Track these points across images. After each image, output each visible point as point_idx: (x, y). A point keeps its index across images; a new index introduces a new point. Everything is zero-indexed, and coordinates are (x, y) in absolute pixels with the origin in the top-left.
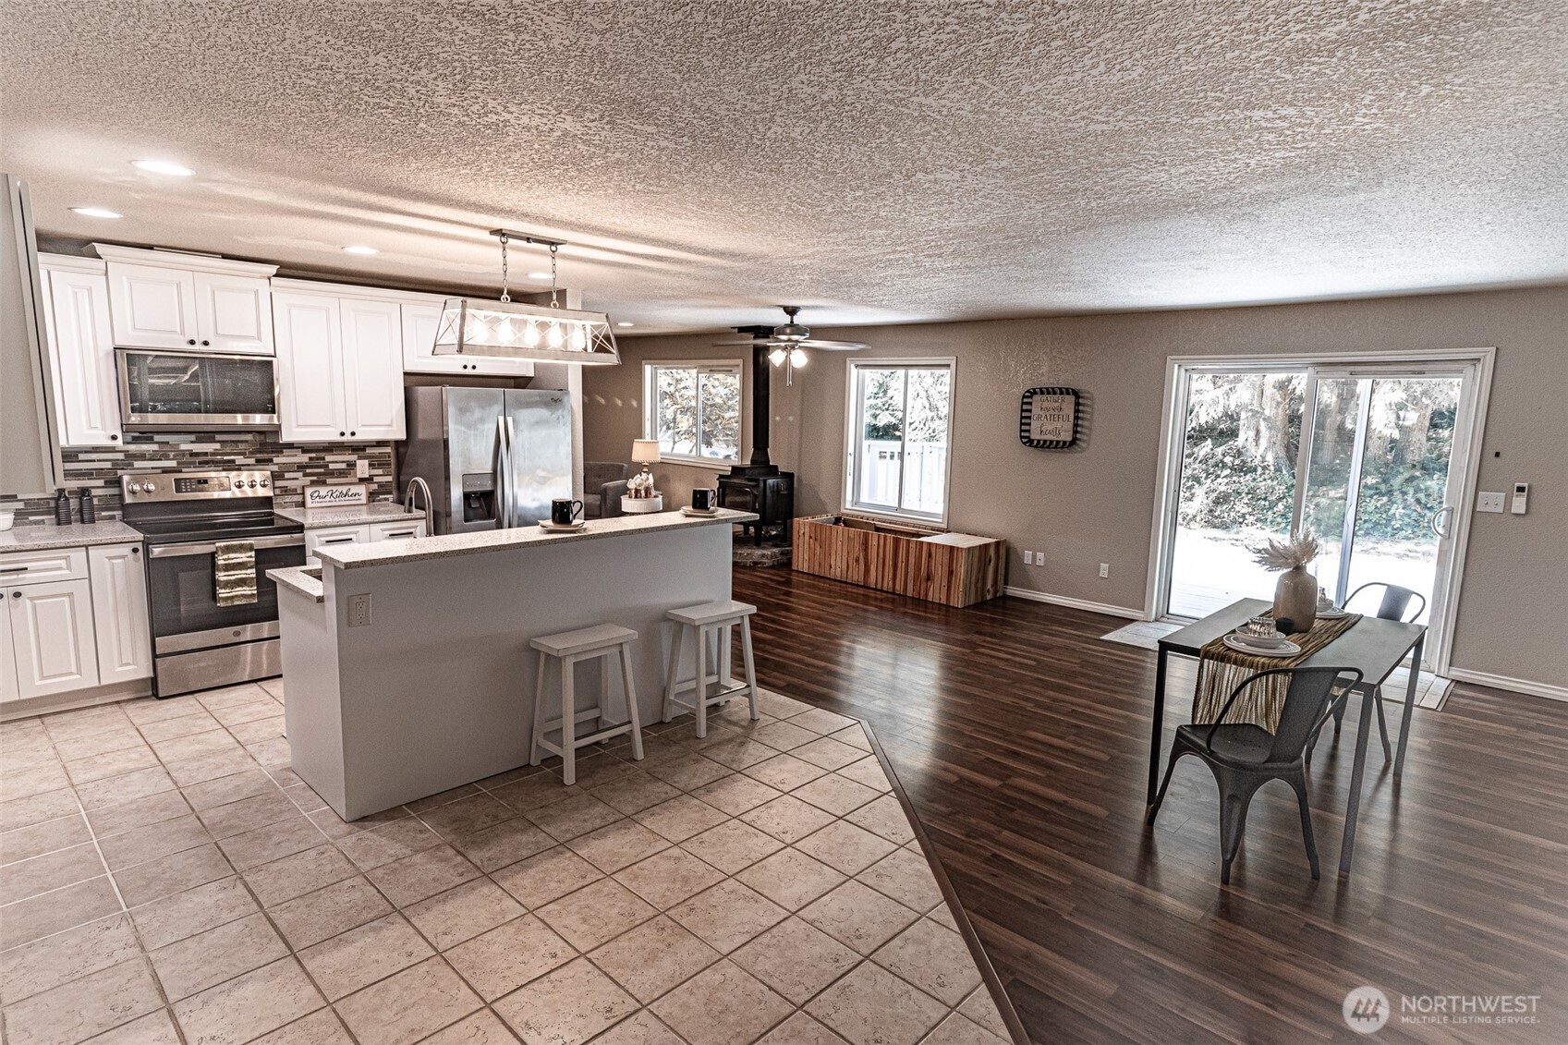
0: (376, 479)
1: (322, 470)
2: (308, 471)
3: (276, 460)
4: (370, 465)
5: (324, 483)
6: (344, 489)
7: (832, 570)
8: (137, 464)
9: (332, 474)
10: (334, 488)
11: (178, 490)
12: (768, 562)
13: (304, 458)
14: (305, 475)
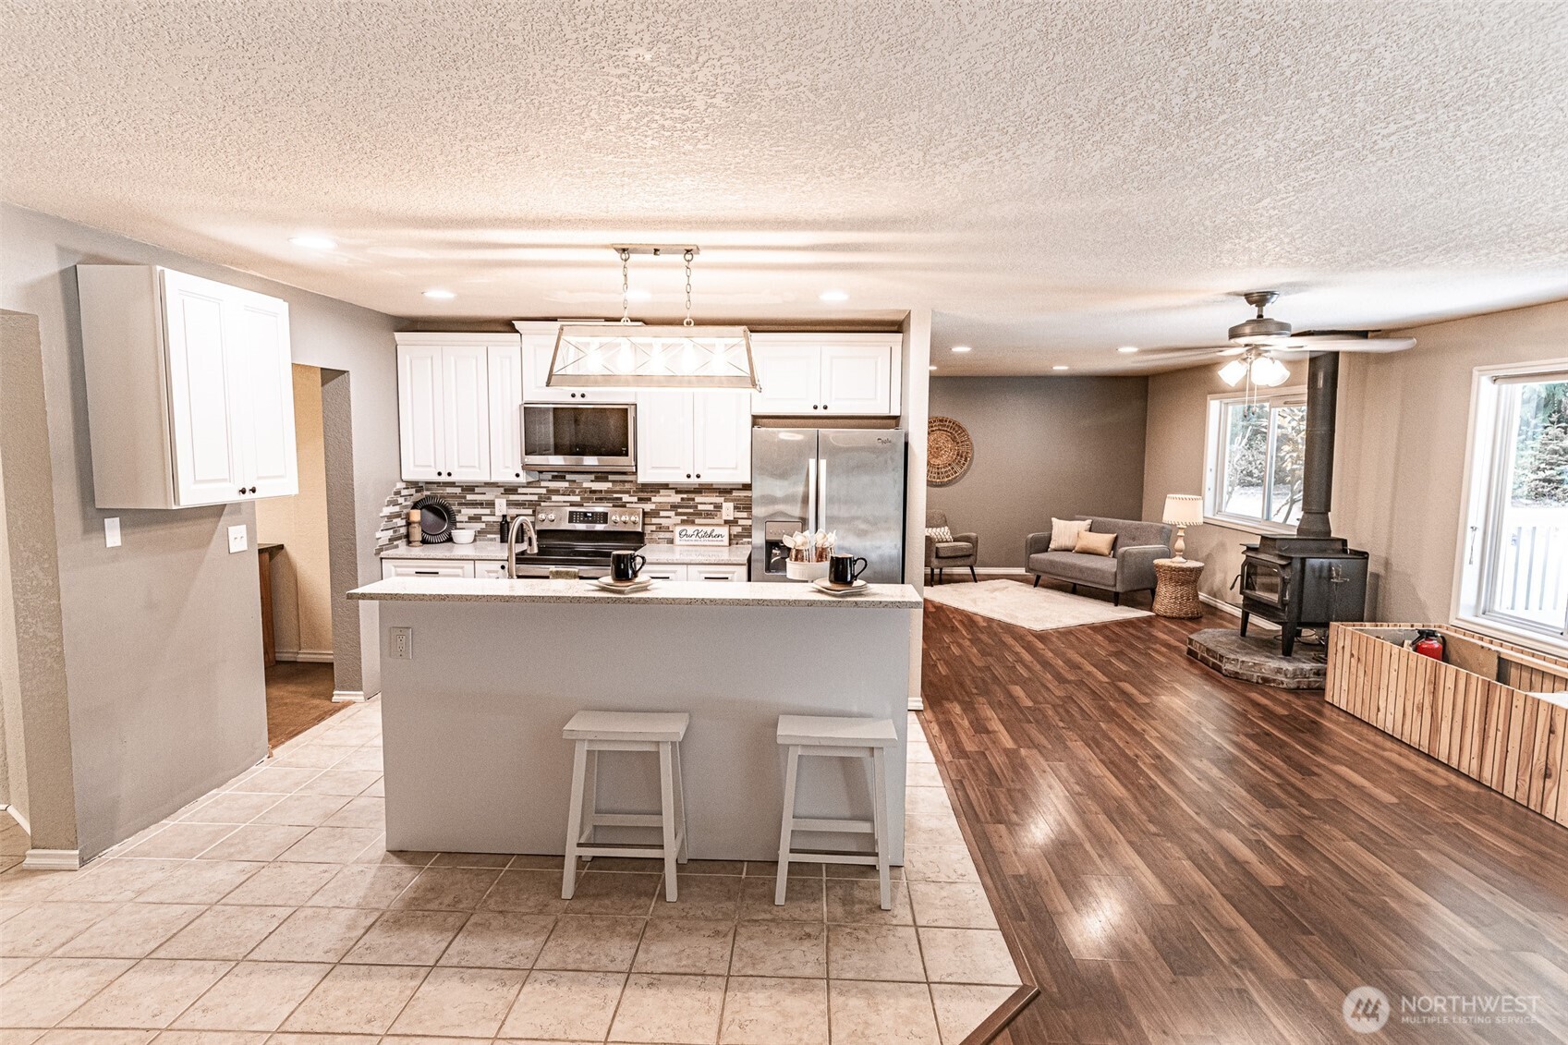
0: (740, 522)
1: (691, 511)
2: (680, 510)
3: (653, 499)
4: (735, 508)
5: (693, 523)
6: (709, 529)
7: (1381, 715)
8: (554, 498)
9: (699, 514)
10: (700, 528)
11: (571, 521)
12: (1289, 682)
13: (677, 498)
14: (677, 514)
